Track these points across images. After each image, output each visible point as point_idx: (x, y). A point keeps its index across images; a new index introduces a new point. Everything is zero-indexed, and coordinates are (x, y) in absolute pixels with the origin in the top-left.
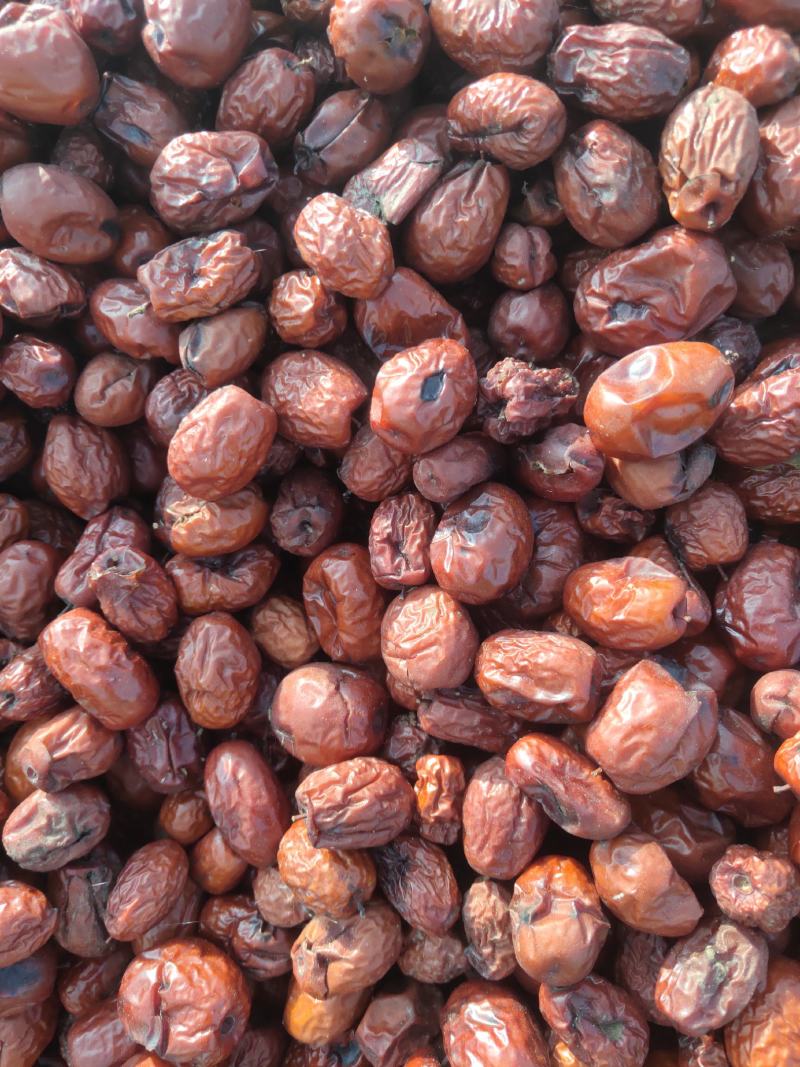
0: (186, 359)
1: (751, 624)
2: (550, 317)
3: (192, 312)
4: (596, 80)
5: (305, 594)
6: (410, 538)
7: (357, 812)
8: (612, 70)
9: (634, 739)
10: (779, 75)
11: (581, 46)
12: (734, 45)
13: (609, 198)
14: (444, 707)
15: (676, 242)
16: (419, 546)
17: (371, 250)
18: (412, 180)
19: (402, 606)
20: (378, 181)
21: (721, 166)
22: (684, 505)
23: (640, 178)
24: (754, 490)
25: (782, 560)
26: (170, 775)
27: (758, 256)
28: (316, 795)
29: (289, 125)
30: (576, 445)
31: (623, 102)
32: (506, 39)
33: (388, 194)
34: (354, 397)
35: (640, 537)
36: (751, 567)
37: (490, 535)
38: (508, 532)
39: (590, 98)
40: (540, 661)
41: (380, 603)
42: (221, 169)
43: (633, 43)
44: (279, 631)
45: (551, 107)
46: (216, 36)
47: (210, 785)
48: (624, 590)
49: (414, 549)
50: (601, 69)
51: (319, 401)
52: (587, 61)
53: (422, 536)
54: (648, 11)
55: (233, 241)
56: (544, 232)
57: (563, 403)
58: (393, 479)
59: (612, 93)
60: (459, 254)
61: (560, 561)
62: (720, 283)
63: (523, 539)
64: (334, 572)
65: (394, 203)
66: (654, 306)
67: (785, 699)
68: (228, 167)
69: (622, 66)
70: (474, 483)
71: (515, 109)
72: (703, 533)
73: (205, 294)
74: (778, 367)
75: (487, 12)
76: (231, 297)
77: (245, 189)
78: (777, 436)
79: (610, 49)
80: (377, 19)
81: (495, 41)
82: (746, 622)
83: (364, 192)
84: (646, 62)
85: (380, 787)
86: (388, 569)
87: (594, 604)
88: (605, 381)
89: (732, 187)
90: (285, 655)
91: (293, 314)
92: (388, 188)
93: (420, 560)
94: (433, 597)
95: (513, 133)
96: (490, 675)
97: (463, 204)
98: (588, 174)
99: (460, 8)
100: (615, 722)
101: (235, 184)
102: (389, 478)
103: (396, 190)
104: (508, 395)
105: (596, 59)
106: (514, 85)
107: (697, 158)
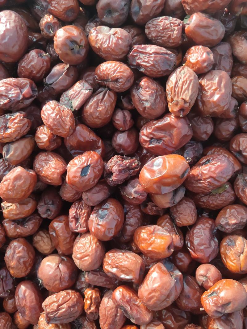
0: (4, 157)
1: (196, 249)
2: (131, 141)
3: (6, 141)
4: (143, 65)
5: (49, 232)
6: (81, 217)
7: (62, 313)
8: (148, 62)
9: (153, 294)
10: (205, 64)
11: (138, 53)
12: (192, 52)
13: (147, 105)
14: (93, 275)
15: (171, 120)
16: (84, 220)
17: (65, 122)
18: (82, 96)
19: (79, 239)
20: (71, 95)
21: (184, 97)
22: (175, 206)
23: (159, 97)
24: (200, 199)
25: (207, 225)
26: (4, 293)
27: (200, 122)
28: (48, 307)
29: (41, 75)
30: (137, 188)
31: (152, 72)
32: (113, 50)
33: (74, 100)
34: (62, 170)
35: (161, 215)
36: (197, 227)
37: (107, 220)
38: (114, 218)
39: (142, 70)
40: (122, 264)
41: (73, 237)
42: (16, 91)
43: (156, 53)
44: (41, 243)
45: (127, 74)
46: (13, 47)
47: (16, 298)
48: (152, 240)
49: (83, 221)
50: (144, 61)
51: (50, 172)
52: (140, 58)
53: (86, 216)
54: (163, 39)
55: (20, 117)
56: (129, 112)
57: (134, 172)
58: (77, 196)
59: (148, 69)
60: (99, 120)
61: (133, 224)
62: (186, 134)
63: (120, 220)
64: (57, 227)
65: (76, 103)
66: (164, 140)
67: (206, 276)
68: (19, 91)
69: (151, 61)
70: (103, 200)
71: (115, 75)
72: (181, 216)
73: (10, 134)
74: (206, 162)
75: (106, 40)
76: (20, 136)
77: (25, 98)
78: (205, 186)
79: (148, 54)
80: (68, 42)
81: (109, 50)
82: (194, 248)
83: (67, 98)
84: (159, 60)
85: (70, 303)
86: (74, 228)
87: (142, 243)
88: (146, 168)
89: (188, 105)
90: (43, 252)
91: (41, 141)
92: (74, 98)
93: (85, 225)
94: (89, 237)
95: (115, 82)
96: (107, 267)
97: (99, 104)
98: (141, 96)
99: (97, 38)
100: (146, 287)
101: (21, 97)
102: (76, 196)
103: (77, 99)
104: (113, 172)
105: (143, 58)
106: (115, 66)
107: (176, 93)
